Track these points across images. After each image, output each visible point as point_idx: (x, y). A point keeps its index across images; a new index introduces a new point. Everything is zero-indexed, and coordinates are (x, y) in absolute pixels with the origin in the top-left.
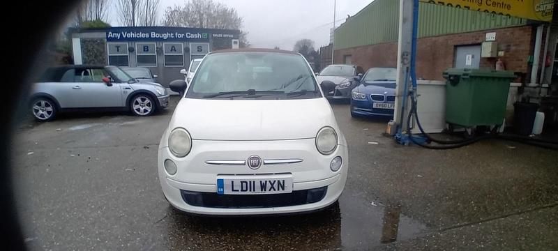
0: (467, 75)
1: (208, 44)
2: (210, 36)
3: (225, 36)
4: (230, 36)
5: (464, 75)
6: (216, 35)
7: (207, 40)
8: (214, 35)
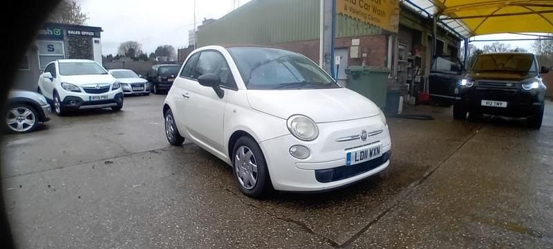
0: (367, 70)
1: (62, 42)
2: (65, 34)
3: (84, 33)
4: (89, 34)
5: (365, 71)
6: (72, 32)
7: (61, 38)
8: (69, 32)
